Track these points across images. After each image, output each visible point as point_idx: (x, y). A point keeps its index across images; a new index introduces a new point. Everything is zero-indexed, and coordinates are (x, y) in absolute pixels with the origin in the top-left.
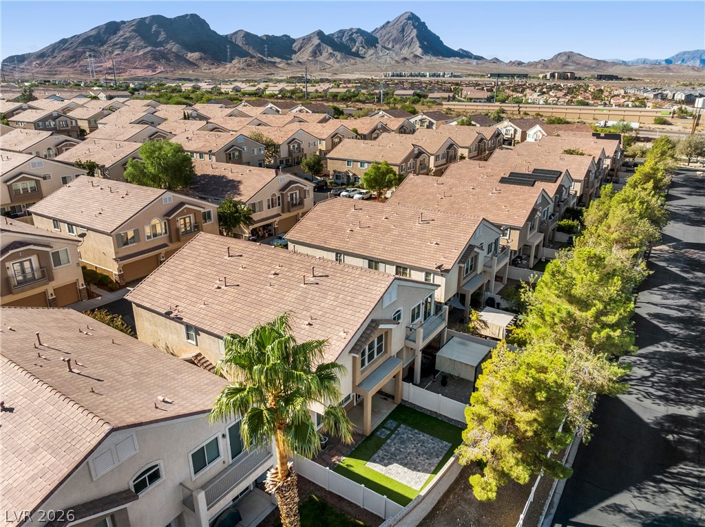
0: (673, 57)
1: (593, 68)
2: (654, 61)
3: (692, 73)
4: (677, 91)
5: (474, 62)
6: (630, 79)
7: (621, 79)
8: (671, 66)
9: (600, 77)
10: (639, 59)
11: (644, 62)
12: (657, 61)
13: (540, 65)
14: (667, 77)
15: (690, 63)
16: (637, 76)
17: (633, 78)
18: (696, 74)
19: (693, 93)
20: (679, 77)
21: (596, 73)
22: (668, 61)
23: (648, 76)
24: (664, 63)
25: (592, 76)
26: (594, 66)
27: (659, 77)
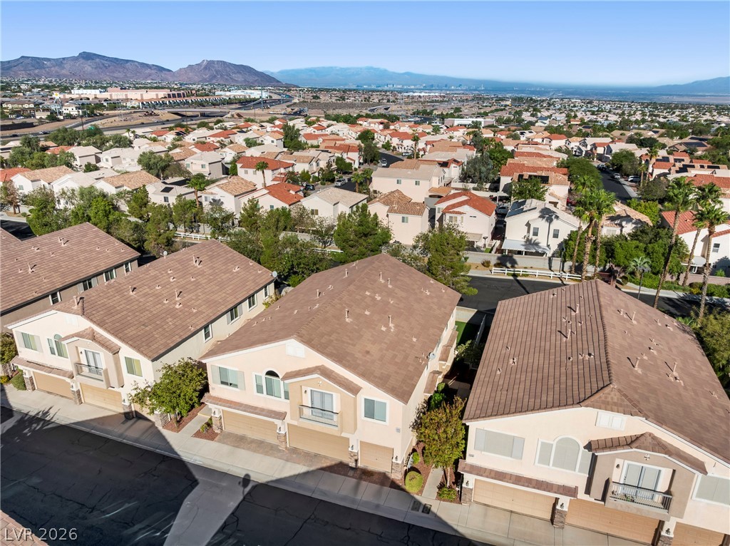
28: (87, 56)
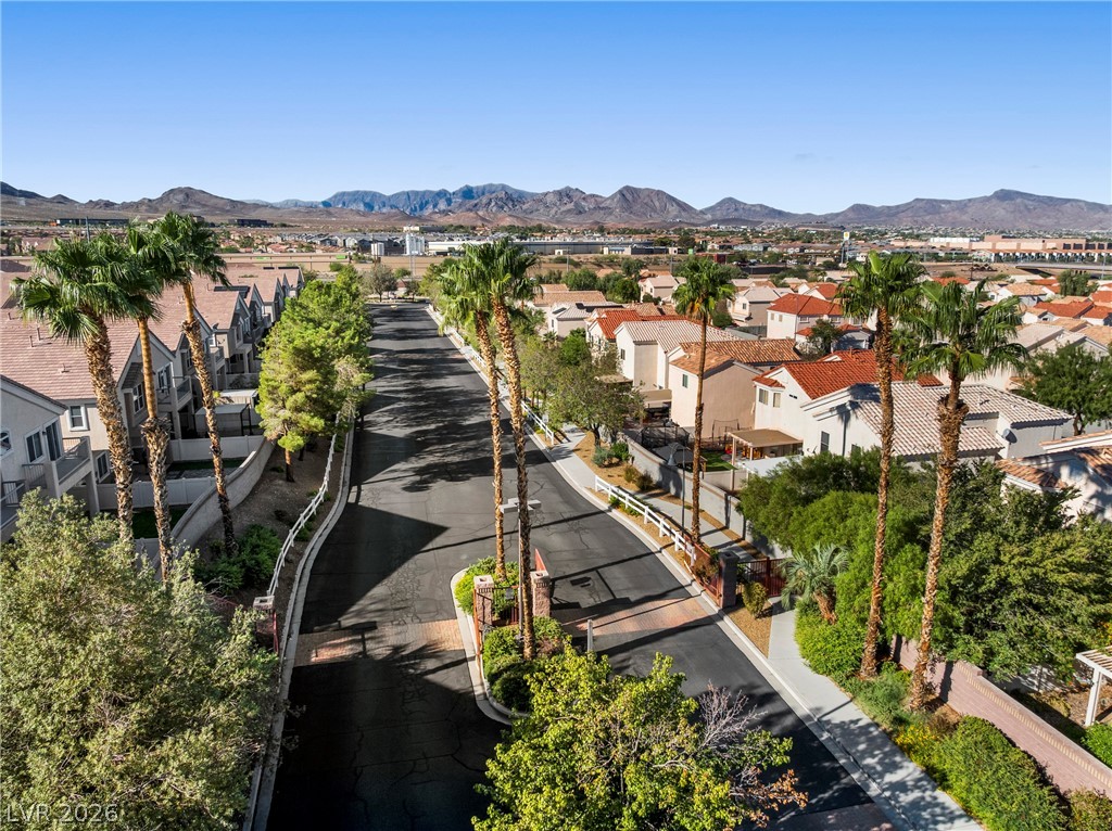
0: (330, 199)
1: (228, 211)
2: (308, 203)
3: (358, 218)
4: (348, 236)
5: (22, 201)
6: (284, 225)
7: (272, 225)
8: (331, 209)
9: (242, 223)
10: (288, 201)
11: (296, 204)
12: (312, 203)
13: (144, 208)
14: (331, 222)
15: (354, 207)
16: (291, 221)
17: (287, 223)
18: (363, 219)
19: (366, 238)
20: (344, 223)
21: (235, 219)
22: (326, 204)
23: (306, 222)
24: (321, 206)
25: (230, 220)
26: (228, 208)
27: (321, 223)
28: (1004, 196)
